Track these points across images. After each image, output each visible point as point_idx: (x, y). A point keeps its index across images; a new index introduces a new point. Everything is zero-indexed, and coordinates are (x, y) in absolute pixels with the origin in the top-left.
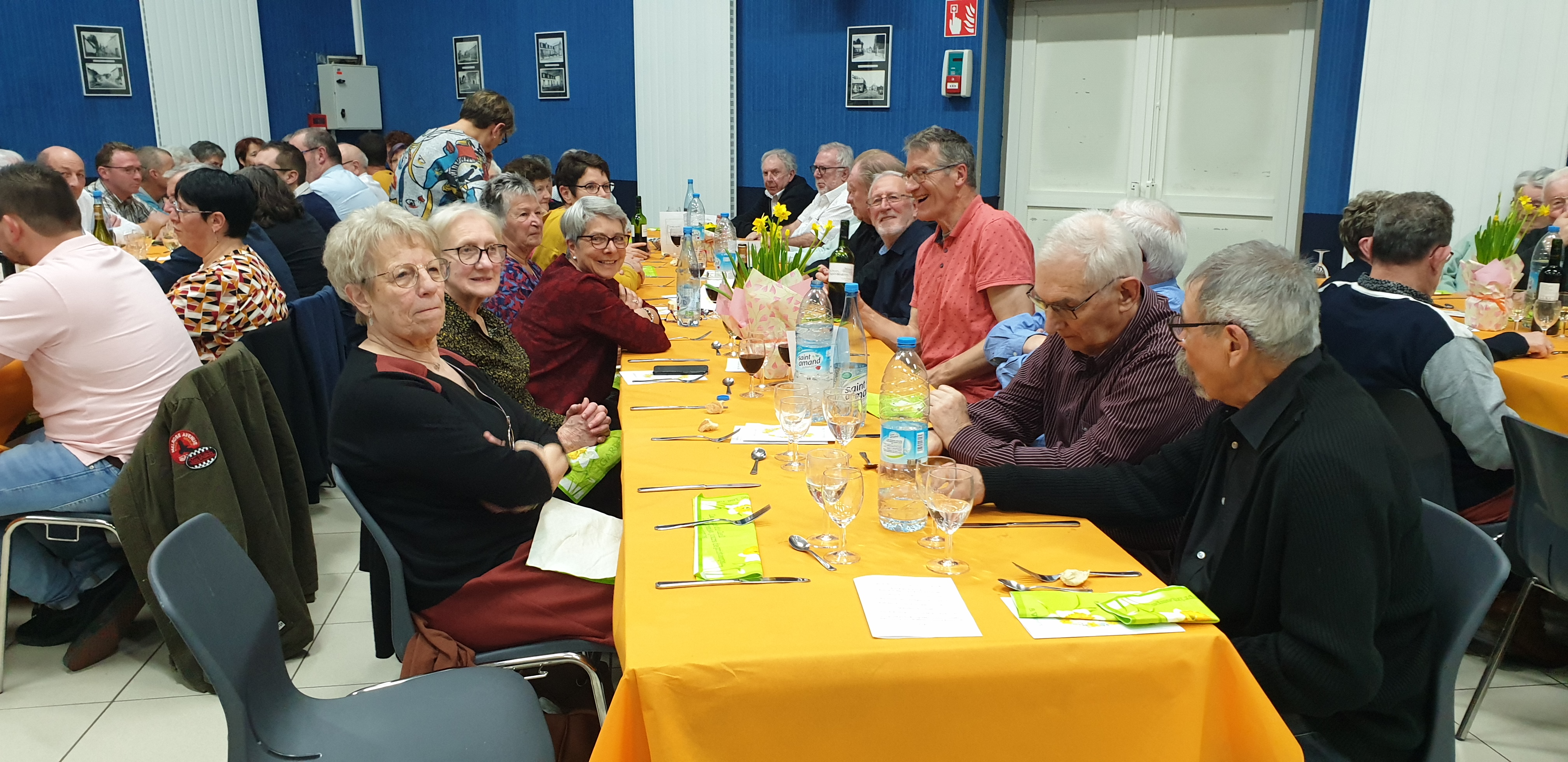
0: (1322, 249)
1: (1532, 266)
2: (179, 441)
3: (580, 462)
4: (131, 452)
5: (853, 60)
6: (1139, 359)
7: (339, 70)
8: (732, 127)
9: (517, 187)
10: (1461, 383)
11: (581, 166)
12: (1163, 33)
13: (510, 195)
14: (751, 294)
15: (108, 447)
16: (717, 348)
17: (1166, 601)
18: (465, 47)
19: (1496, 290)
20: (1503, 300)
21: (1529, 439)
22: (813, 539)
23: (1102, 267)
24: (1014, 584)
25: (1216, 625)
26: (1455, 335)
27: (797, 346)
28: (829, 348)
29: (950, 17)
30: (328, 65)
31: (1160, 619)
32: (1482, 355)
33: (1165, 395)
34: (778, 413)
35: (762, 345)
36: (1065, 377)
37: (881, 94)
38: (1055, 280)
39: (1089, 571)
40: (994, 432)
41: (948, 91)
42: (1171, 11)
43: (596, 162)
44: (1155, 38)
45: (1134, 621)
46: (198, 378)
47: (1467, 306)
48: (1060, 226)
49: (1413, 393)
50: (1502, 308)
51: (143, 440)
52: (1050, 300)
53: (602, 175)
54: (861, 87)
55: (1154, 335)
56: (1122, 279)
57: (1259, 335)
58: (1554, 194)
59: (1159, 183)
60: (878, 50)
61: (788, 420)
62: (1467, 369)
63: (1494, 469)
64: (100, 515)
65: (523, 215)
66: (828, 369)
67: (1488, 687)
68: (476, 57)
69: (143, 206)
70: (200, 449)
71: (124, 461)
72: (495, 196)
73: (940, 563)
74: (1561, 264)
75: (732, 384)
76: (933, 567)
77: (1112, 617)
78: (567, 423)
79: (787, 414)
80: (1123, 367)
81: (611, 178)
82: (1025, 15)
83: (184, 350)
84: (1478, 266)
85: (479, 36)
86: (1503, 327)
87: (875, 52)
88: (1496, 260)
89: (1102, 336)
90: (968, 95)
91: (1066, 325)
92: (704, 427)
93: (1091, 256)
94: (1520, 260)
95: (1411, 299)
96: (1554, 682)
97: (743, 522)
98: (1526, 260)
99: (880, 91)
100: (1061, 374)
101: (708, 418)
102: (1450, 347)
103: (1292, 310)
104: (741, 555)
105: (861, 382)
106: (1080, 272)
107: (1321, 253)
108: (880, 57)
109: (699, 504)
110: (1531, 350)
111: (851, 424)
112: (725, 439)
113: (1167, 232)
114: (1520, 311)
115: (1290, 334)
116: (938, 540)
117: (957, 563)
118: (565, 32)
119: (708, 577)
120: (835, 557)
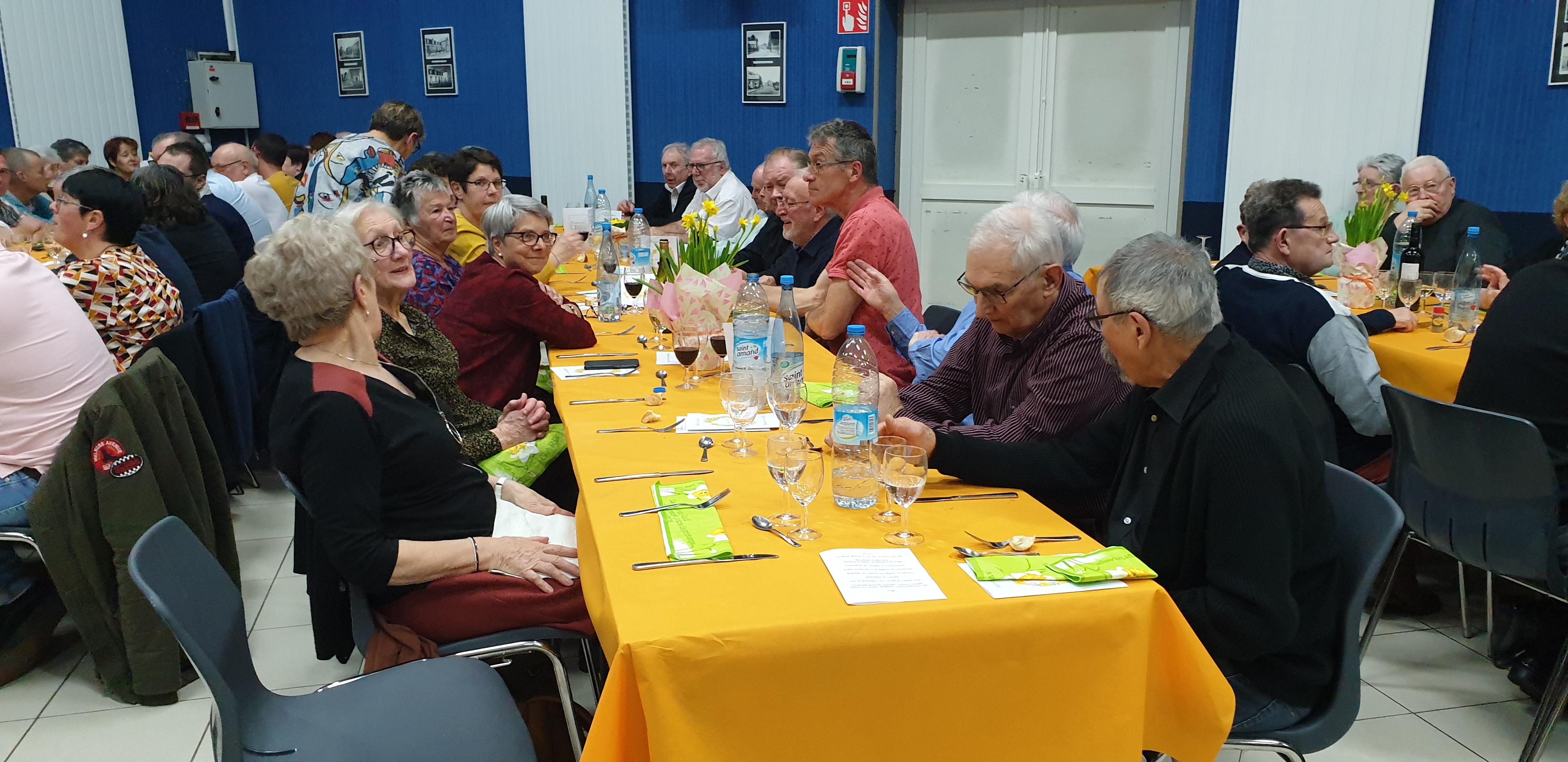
0: (1204, 235)
1: (1394, 248)
2: (103, 450)
3: (520, 458)
4: (49, 462)
5: (748, 56)
6: (1063, 339)
7: (211, 66)
8: (628, 123)
9: (427, 183)
10: (1342, 358)
11: (472, 162)
12: (1047, 30)
13: (420, 192)
14: (682, 288)
15: (24, 458)
16: (643, 342)
17: (1109, 560)
18: (346, 43)
19: (1365, 271)
20: (1371, 280)
21: (1404, 405)
22: (774, 519)
23: (1029, 254)
24: (969, 551)
25: (1154, 580)
26: (1336, 313)
27: (735, 337)
28: (766, 339)
29: (843, 14)
30: (199, 61)
31: (1106, 577)
32: (1358, 331)
33: (1088, 372)
34: (724, 402)
35: (696, 338)
36: (991, 360)
37: (777, 89)
38: (986, 267)
39: (1035, 536)
40: (926, 413)
41: (843, 87)
42: (1054, 9)
43: (489, 158)
44: (1040, 35)
45: (1083, 579)
46: (119, 385)
47: (1339, 286)
48: (989, 216)
49: (1300, 367)
50: (1370, 288)
51: (63, 451)
52: (981, 286)
53: (494, 171)
54: (757, 82)
55: (1075, 317)
56: (1046, 266)
57: (1159, 319)
58: (1410, 182)
59: (1046, 175)
60: (772, 46)
61: (734, 409)
62: (1347, 345)
63: (1372, 435)
64: (18, 528)
65: (436, 211)
66: (765, 359)
67: (1372, 635)
68: (358, 53)
69: (12, 209)
70: (125, 457)
71: (41, 472)
72: (406, 194)
73: (897, 535)
74: (1420, 246)
75: (665, 376)
76: (890, 539)
77: (1061, 577)
78: (506, 419)
79: (734, 403)
80: (1048, 347)
81: (504, 174)
82: (915, 12)
83: (100, 358)
84: (1348, 249)
85: (362, 32)
86: (1371, 305)
87: (769, 48)
88: (1364, 243)
89: (1027, 319)
90: (863, 91)
91: (995, 308)
92: (647, 419)
93: (1020, 245)
94: (1384, 242)
95: (1296, 280)
96: (1426, 627)
97: (705, 505)
98: (1389, 243)
99: (776, 87)
100: (988, 358)
101: (649, 410)
102: (1332, 323)
103: (1185, 293)
104: (710, 536)
105: (798, 370)
106: (1010, 259)
107: (1204, 239)
108: (775, 54)
109: (658, 492)
110: (1397, 325)
111: (798, 410)
112: (671, 429)
113: (1067, 224)
114: (1386, 290)
115: (1187, 315)
116: (891, 514)
117: (913, 535)
118: (451, 28)
119: (682, 557)
120: (797, 534)
